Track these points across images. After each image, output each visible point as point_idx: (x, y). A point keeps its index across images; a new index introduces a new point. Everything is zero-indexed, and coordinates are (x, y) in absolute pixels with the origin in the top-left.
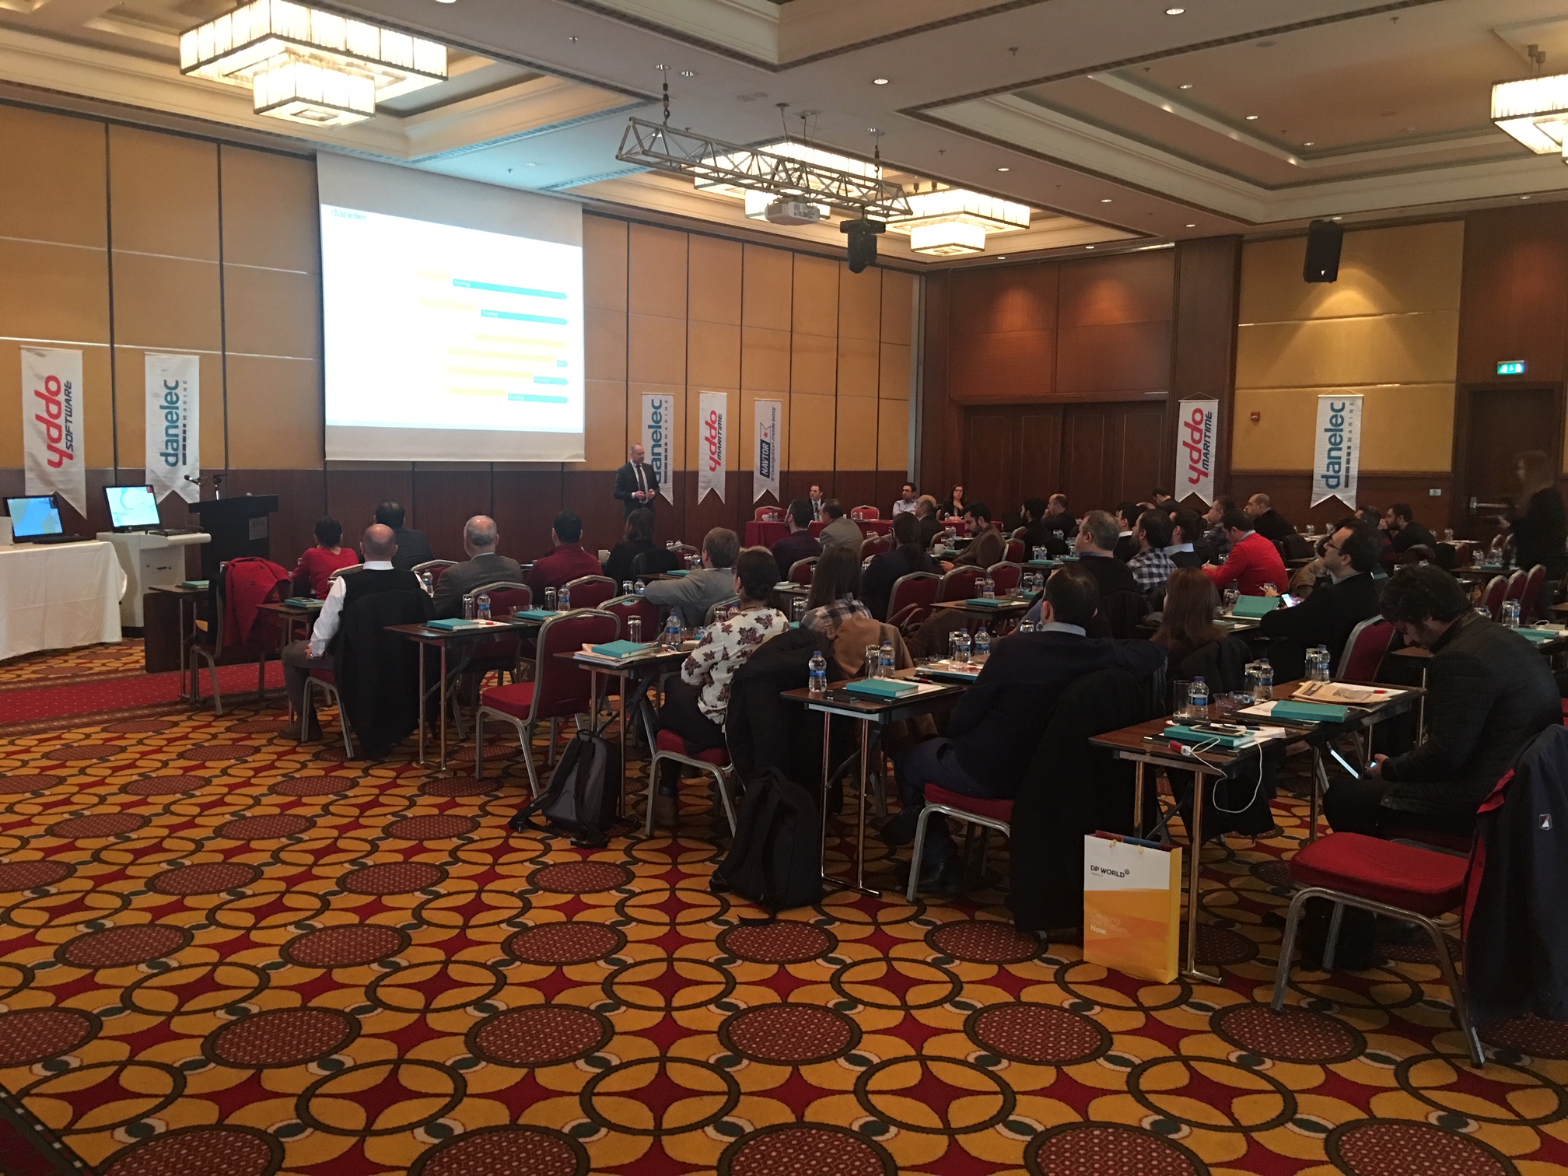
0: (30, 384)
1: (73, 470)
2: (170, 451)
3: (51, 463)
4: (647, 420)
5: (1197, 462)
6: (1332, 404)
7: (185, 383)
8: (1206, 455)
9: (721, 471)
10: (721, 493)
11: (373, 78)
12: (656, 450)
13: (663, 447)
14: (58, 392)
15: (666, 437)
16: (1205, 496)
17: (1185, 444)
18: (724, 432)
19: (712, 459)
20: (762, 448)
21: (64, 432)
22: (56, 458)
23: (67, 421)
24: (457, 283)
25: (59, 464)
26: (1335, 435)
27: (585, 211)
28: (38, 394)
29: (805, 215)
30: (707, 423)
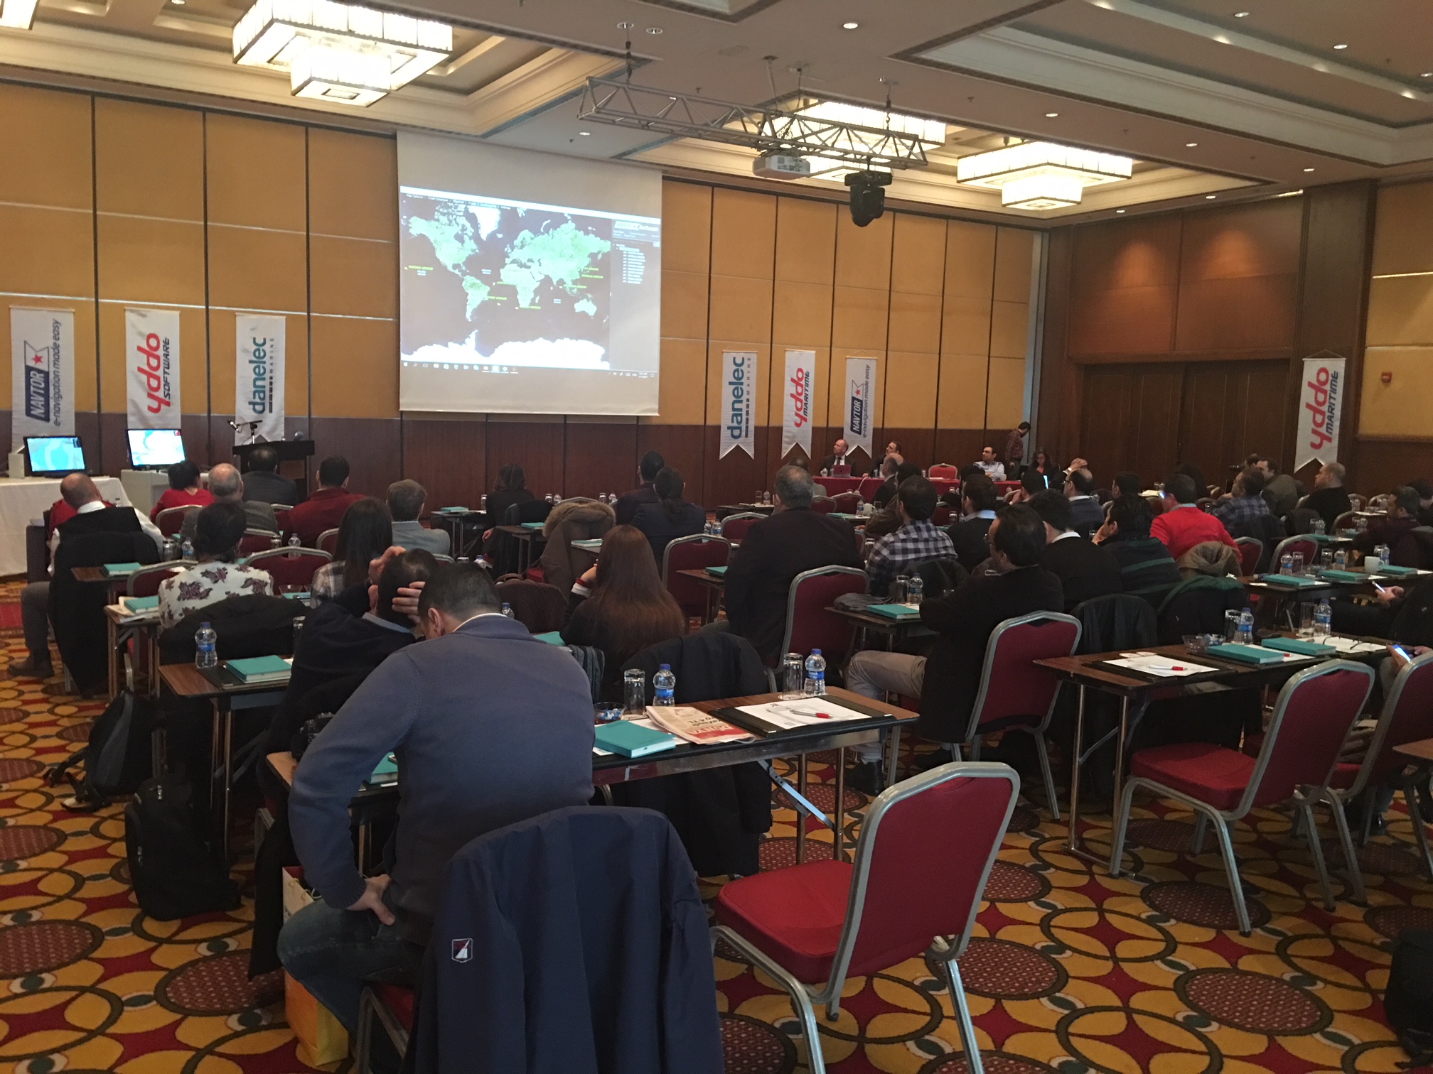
0: (134, 341)
1: (170, 414)
2: (257, 400)
3: (150, 409)
4: (728, 375)
5: (1320, 425)
7: (272, 340)
8: (1330, 418)
11: (389, 57)
12: (737, 406)
13: (745, 403)
14: (157, 348)
15: (748, 393)
17: (1309, 406)
18: (811, 388)
20: (853, 405)
21: (162, 383)
22: (155, 404)
23: (165, 372)
25: (157, 410)
27: (664, 178)
28: (140, 349)
29: (792, 169)
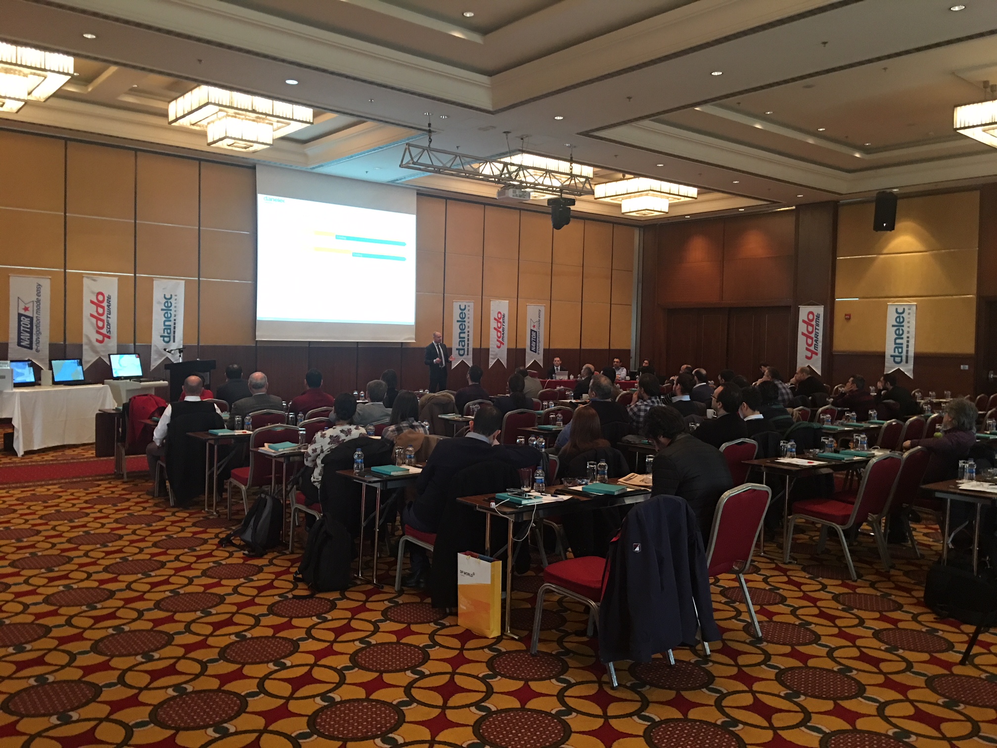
0: (88, 297)
1: (110, 345)
2: (166, 334)
3: (97, 341)
5: (810, 345)
6: (897, 309)
7: (176, 295)
8: (816, 341)
9: (504, 348)
10: (504, 362)
11: (272, 124)
12: (462, 335)
13: (467, 333)
14: (103, 302)
15: (469, 327)
16: (816, 367)
17: (803, 334)
18: (506, 324)
19: (498, 341)
20: (531, 334)
21: (106, 324)
22: (100, 338)
23: (107, 317)
24: (338, 237)
25: (101, 342)
26: (899, 329)
27: (418, 194)
28: (92, 302)
29: (520, 196)
30: (495, 319)
